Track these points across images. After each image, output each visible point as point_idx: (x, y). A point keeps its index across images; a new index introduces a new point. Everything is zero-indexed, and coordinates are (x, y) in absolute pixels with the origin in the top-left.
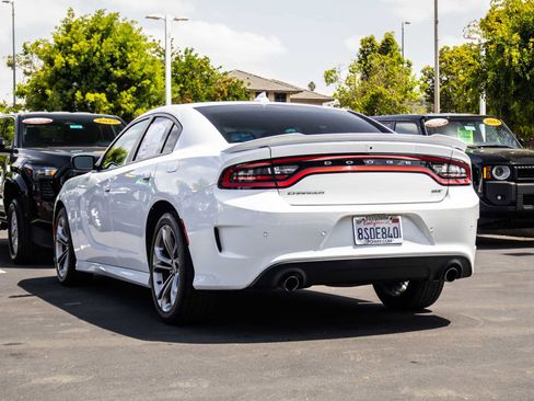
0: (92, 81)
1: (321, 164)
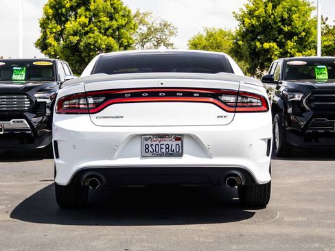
0: (269, 35)
1: (122, 96)
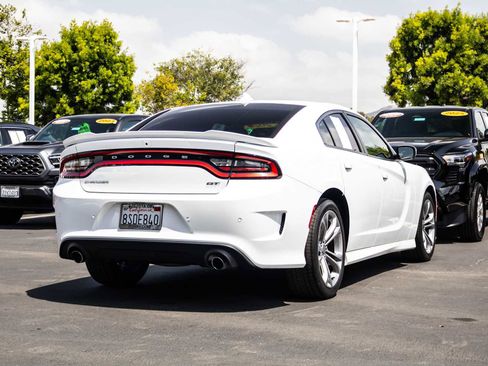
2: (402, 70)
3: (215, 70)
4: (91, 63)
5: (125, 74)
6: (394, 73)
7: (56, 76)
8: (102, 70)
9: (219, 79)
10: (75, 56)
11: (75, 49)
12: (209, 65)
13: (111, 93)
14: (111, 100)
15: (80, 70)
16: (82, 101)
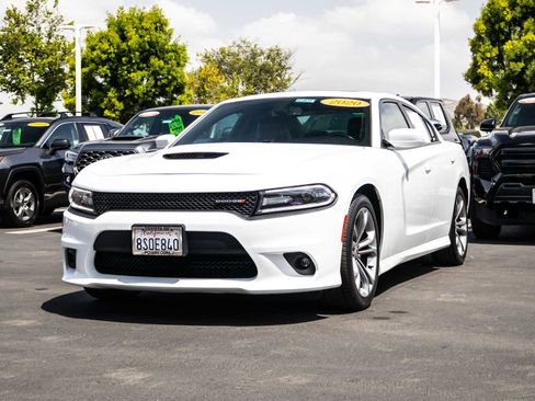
2: (488, 55)
3: (261, 60)
4: (141, 53)
5: (178, 64)
6: (479, 58)
7: (105, 68)
8: (154, 60)
9: (265, 69)
10: (124, 46)
11: (124, 38)
12: (254, 55)
13: (164, 86)
14: (163, 94)
15: (130, 61)
16: (133, 95)
